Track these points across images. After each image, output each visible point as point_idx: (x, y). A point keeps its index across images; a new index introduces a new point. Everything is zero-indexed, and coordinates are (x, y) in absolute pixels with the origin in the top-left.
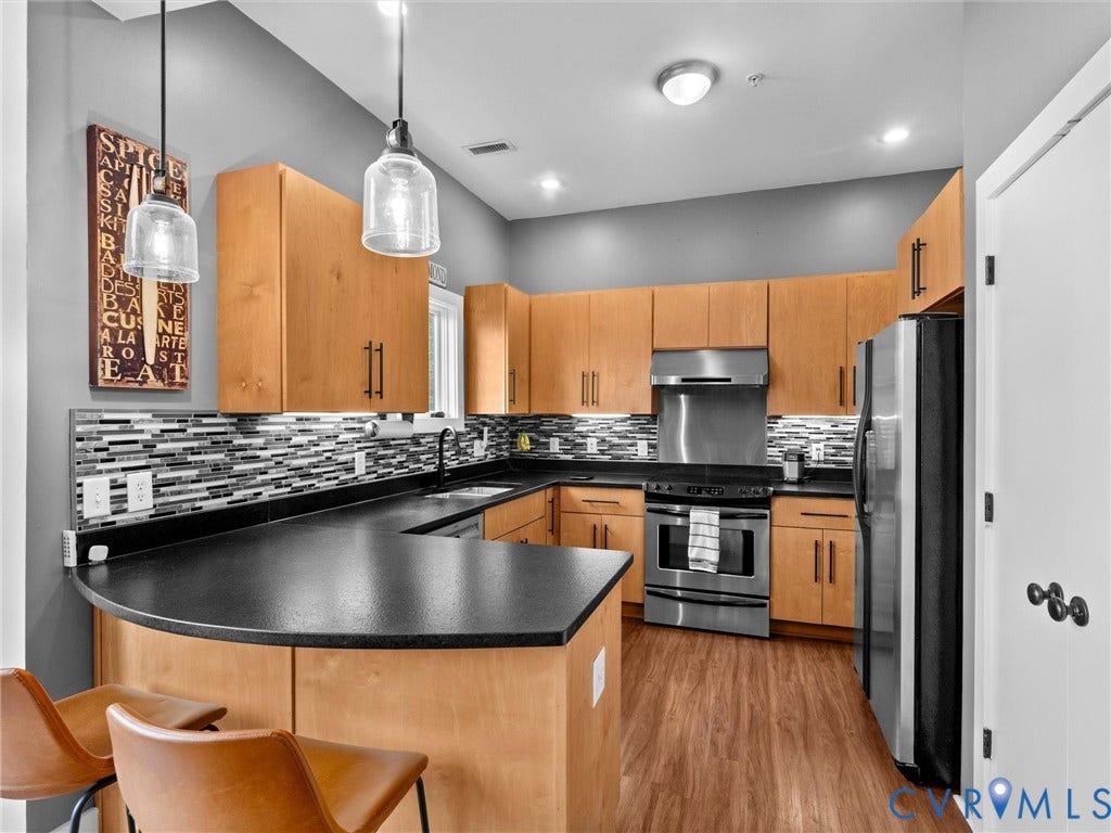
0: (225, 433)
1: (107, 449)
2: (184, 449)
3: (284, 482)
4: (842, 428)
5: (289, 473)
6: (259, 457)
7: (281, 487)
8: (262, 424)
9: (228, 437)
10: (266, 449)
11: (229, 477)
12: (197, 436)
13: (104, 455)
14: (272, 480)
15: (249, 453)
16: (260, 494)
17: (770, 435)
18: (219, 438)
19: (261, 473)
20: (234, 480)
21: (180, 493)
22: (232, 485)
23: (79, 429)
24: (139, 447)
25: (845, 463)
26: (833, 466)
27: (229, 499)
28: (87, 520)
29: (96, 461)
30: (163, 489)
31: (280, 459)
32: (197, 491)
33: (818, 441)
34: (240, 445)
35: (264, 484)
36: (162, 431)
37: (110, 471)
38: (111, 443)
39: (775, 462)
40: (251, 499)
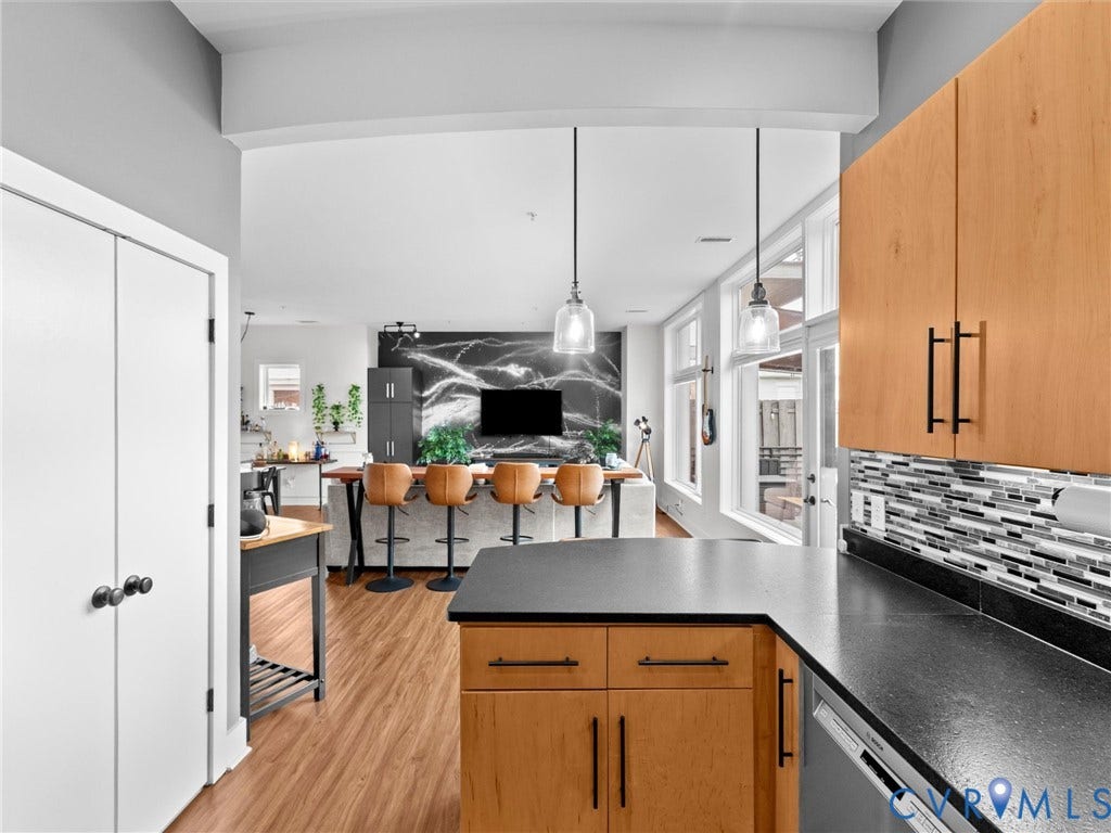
0: (943, 474)
1: (863, 472)
2: (907, 483)
3: (1022, 568)
5: (1032, 559)
6: (982, 515)
7: (1019, 574)
8: (989, 469)
9: (944, 479)
10: (993, 506)
11: (946, 528)
12: (917, 473)
13: (861, 476)
14: (1004, 556)
15: (969, 506)
16: (985, 568)
18: (936, 478)
19: (986, 540)
20: (950, 535)
21: (902, 526)
22: (948, 539)
23: (853, 454)
24: (878, 474)
27: (944, 555)
28: (854, 522)
29: (857, 479)
30: (892, 517)
31: (1017, 529)
32: (916, 531)
34: (958, 492)
35: (989, 556)
36: (894, 463)
37: (865, 489)
38: (867, 467)
40: (971, 569)
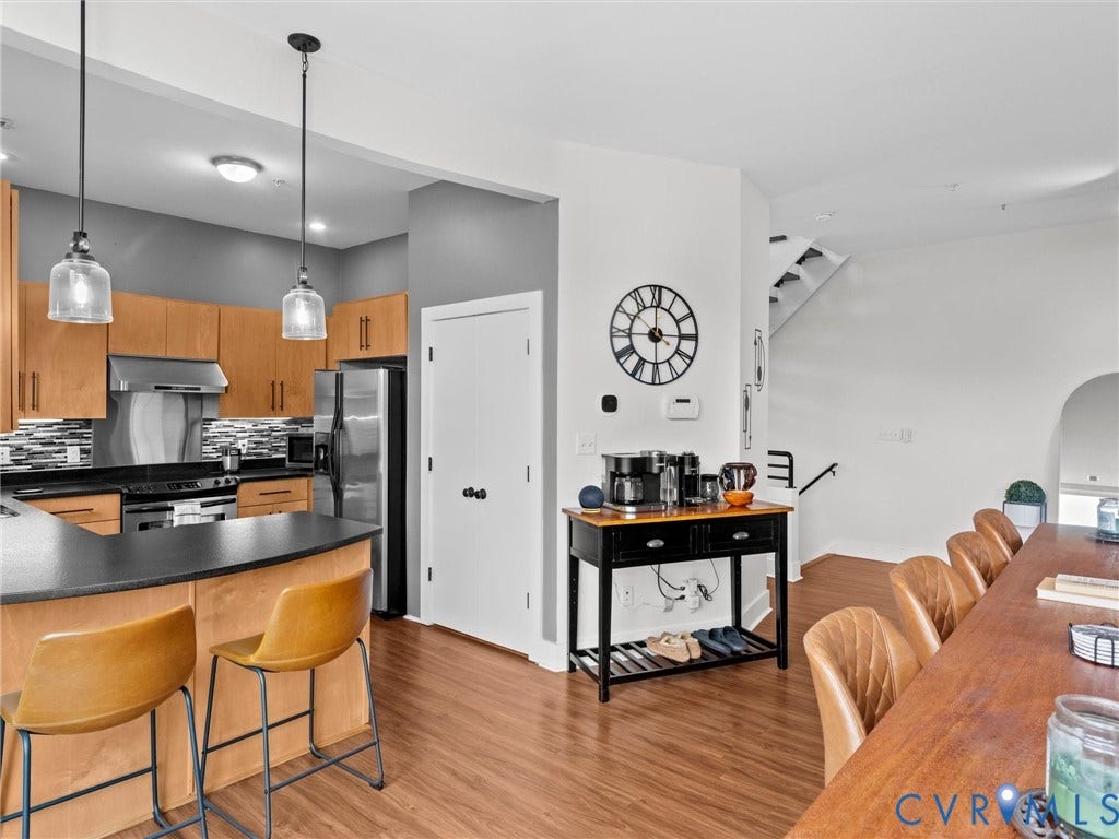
4: (260, 427)
17: (204, 435)
25: (261, 454)
26: (254, 457)
33: (243, 438)
39: (209, 458)
